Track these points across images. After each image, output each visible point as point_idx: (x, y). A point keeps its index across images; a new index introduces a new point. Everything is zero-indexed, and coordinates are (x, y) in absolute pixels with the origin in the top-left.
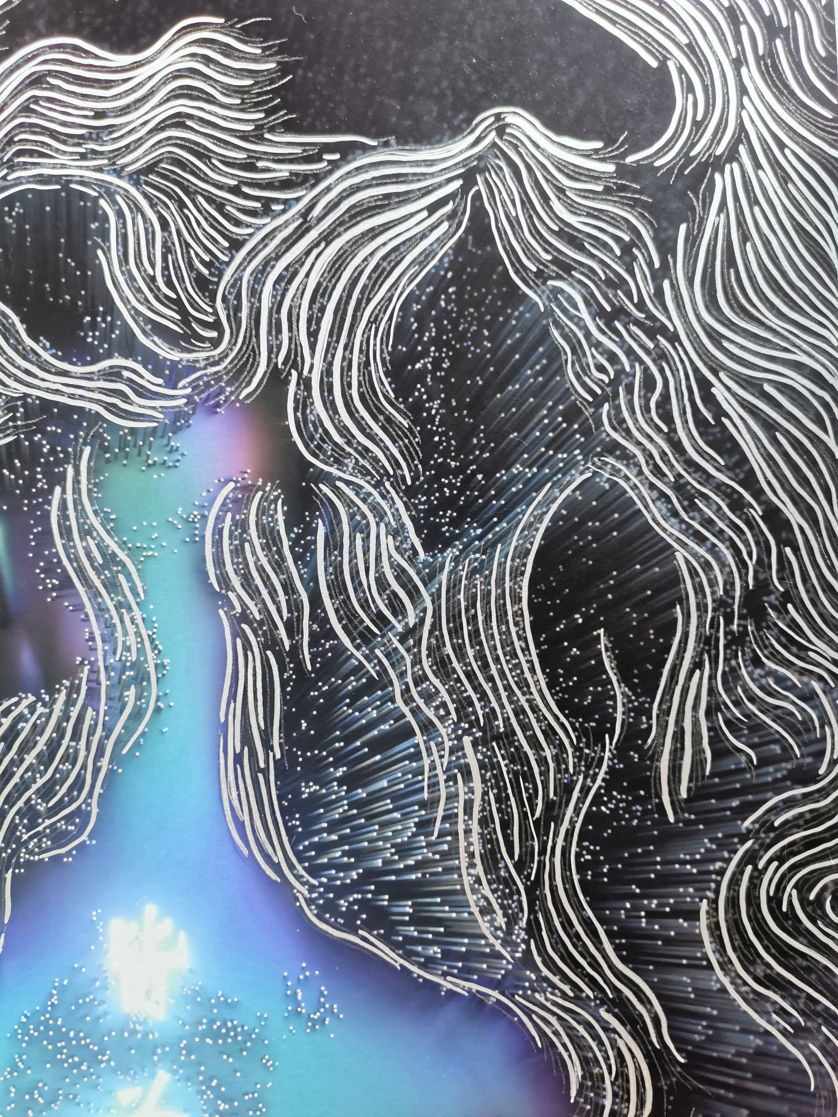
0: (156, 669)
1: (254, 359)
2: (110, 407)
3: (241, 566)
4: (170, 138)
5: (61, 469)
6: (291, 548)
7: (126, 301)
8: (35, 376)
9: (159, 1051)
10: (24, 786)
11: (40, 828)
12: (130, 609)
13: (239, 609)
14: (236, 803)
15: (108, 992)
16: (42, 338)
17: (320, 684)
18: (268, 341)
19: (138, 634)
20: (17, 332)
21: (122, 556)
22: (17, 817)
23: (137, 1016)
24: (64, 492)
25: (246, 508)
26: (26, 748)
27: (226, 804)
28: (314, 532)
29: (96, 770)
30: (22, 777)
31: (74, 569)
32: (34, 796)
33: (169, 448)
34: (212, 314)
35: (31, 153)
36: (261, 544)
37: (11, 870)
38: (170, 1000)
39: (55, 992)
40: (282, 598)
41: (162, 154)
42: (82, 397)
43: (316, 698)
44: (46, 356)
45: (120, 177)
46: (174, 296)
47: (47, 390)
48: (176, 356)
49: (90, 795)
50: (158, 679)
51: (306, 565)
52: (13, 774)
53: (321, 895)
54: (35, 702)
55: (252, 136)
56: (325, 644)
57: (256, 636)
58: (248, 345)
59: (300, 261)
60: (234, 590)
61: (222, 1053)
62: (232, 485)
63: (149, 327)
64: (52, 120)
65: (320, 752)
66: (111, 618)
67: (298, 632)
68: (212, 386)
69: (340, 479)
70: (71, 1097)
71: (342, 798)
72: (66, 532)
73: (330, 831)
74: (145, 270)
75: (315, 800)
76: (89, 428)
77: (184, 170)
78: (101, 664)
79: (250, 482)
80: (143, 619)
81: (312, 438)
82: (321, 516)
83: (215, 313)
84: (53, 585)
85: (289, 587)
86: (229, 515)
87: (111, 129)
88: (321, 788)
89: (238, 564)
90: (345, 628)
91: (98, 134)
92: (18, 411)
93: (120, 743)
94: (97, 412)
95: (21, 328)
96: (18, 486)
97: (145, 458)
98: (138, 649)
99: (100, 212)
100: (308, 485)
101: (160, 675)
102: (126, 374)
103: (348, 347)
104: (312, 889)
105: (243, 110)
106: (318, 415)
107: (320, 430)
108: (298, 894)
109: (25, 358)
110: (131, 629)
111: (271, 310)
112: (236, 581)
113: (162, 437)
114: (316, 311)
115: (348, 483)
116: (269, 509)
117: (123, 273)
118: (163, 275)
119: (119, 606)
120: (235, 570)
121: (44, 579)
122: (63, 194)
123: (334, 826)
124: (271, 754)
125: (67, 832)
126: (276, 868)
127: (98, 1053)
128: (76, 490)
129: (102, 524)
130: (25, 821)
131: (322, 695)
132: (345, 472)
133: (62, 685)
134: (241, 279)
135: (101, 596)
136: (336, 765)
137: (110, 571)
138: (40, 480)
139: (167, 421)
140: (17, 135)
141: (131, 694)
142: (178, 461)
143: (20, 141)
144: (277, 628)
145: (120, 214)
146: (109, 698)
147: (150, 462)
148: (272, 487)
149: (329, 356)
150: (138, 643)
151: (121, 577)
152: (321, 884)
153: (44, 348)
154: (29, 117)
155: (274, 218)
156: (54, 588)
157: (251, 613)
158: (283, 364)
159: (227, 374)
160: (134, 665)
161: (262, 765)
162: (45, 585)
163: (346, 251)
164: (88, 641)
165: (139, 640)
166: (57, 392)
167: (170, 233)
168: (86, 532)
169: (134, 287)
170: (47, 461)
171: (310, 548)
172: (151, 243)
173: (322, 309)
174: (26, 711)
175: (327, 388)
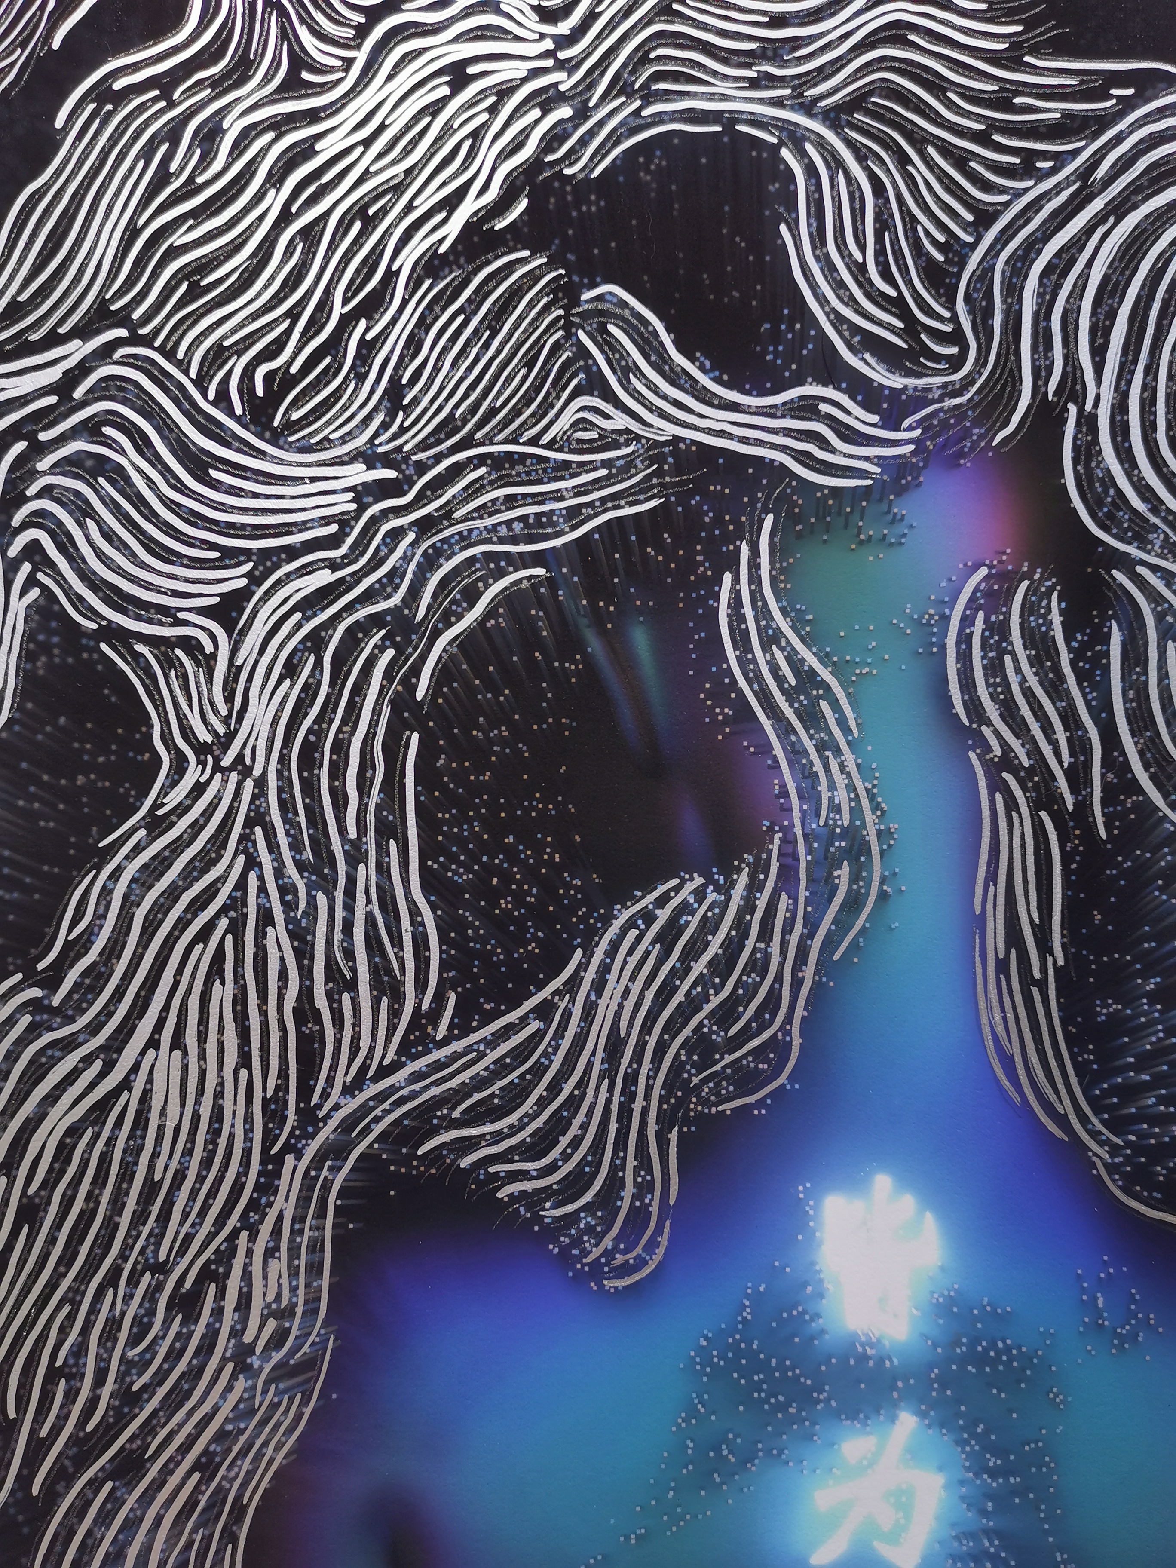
0: (878, 838)
1: (1013, 386)
2: (803, 458)
3: (999, 689)
4: (883, 58)
5: (731, 547)
6: (1073, 663)
7: (822, 300)
8: (690, 411)
9: (900, 1384)
10: (691, 1006)
11: (718, 1067)
12: (838, 752)
13: (998, 751)
14: (1000, 1029)
15: (824, 1301)
16: (698, 354)
17: (1120, 858)
18: (1033, 361)
19: (851, 787)
20: (662, 344)
21: (825, 674)
22: (683, 1052)
23: (867, 1335)
24: (736, 580)
25: (1005, 605)
26: (692, 951)
27: (987, 1030)
28: (1106, 639)
29: (797, 983)
30: (688, 994)
31: (754, 692)
32: (706, 1022)
33: (890, 517)
34: (949, 320)
35: (676, 77)
36: (1028, 656)
37: (676, 1128)
38: (915, 1311)
39: (747, 1303)
40: (1061, 735)
41: (873, 82)
42: (760, 443)
43: (1114, 879)
44: (704, 380)
45: (810, 115)
46: (893, 293)
47: (709, 431)
48: (897, 382)
49: (789, 1018)
50: (882, 853)
51: (1094, 687)
52: (676, 989)
53: (1128, 1160)
54: (705, 886)
55: (1006, 59)
56: (1125, 801)
57: (1024, 789)
58: (1005, 366)
59: (1077, 244)
60: (989, 723)
61: (991, 1386)
62: (983, 571)
63: (857, 339)
64: (705, 27)
65: (1122, 956)
66: (811, 763)
67: (1085, 783)
68: (953, 426)
69: (1143, 563)
70: (775, 1452)
71: (1156, 1021)
72: (742, 641)
73: (1138, 1068)
74: (850, 255)
75: (1117, 1024)
76: (771, 487)
77: (907, 109)
78: (798, 830)
79: (1010, 567)
80: (858, 766)
81: (1100, 503)
82: (1115, 617)
83: (955, 319)
84: (725, 715)
85: (1070, 719)
86: (981, 615)
87: (796, 43)
88: (1125, 1007)
89: (995, 685)
90: (1153, 778)
91: (775, 50)
92: (666, 463)
93: (830, 944)
94: (781, 464)
95: (667, 339)
96: (669, 572)
97: (856, 531)
98: (851, 808)
99: (782, 167)
100: (1095, 571)
101: (885, 847)
102: (824, 408)
103: (1151, 370)
104: (1114, 1150)
105: (991, 21)
106: (1108, 470)
107: (1112, 492)
108: (1094, 1159)
109: (673, 383)
110: (840, 779)
111: (1036, 315)
112: (992, 711)
113: (881, 500)
114: (1102, 317)
115: (1154, 568)
116: (1040, 607)
117: (817, 259)
118: (877, 263)
119: (821, 748)
120: (991, 694)
121: (712, 708)
122: (726, 139)
123: (1145, 1061)
124: (1050, 959)
125: (757, 1071)
126: (1062, 1121)
127: (812, 1389)
128: (755, 579)
129: (793, 628)
130: (695, 1057)
131: (1124, 874)
132: (1149, 552)
133: (743, 860)
134: (992, 268)
135: (795, 732)
136: (1145, 975)
137: (808, 696)
138: (702, 563)
139: (885, 477)
140: (654, 48)
141: (844, 873)
142: (904, 535)
143: (660, 58)
144: (1054, 779)
145: (811, 171)
146: (810, 880)
147: (862, 537)
148: (1042, 574)
149: (1123, 383)
150: (851, 800)
151: (824, 705)
152: (1128, 1144)
153: (702, 369)
154: (672, 22)
155: (1039, 180)
156: (727, 721)
157: (1016, 757)
158: (1055, 393)
159: (974, 408)
160: (846, 832)
161: (1037, 975)
162: (714, 716)
163: (1144, 231)
164: (778, 797)
165: (852, 796)
166: (722, 434)
167: (887, 200)
168: (772, 638)
169: (834, 279)
170: (711, 535)
171: (1101, 662)
172: (858, 215)
173: (1112, 315)
174: (691, 900)
175: (1120, 429)
